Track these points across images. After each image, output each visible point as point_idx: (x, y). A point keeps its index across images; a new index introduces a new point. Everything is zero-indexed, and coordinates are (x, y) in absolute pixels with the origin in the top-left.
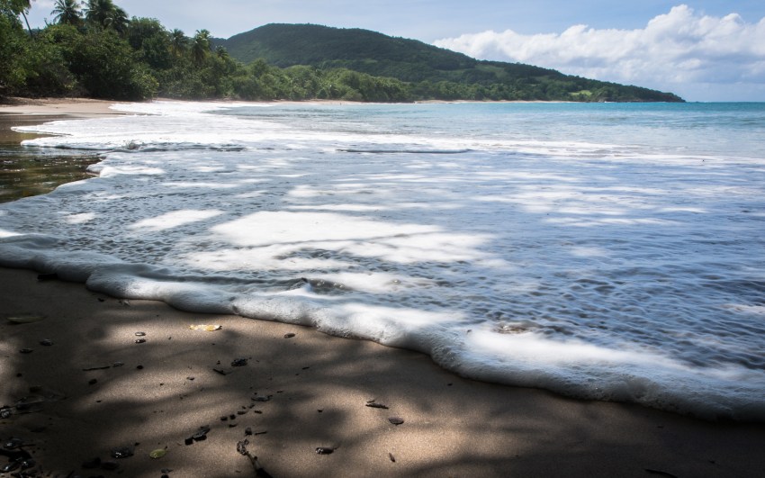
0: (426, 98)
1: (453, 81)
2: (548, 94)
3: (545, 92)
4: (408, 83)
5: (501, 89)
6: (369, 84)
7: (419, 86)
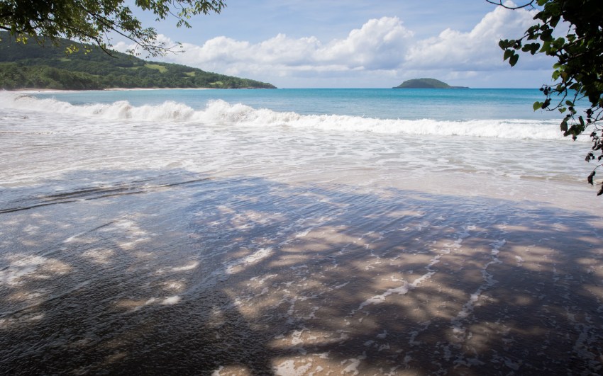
0: (112, 87)
1: (130, 75)
2: (196, 84)
3: (193, 82)
4: (97, 76)
5: (164, 80)
6: (68, 77)
7: (105, 78)
